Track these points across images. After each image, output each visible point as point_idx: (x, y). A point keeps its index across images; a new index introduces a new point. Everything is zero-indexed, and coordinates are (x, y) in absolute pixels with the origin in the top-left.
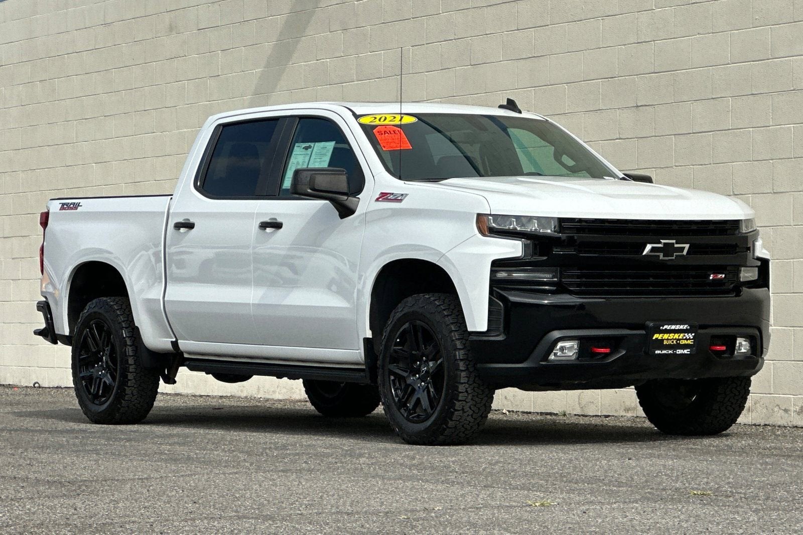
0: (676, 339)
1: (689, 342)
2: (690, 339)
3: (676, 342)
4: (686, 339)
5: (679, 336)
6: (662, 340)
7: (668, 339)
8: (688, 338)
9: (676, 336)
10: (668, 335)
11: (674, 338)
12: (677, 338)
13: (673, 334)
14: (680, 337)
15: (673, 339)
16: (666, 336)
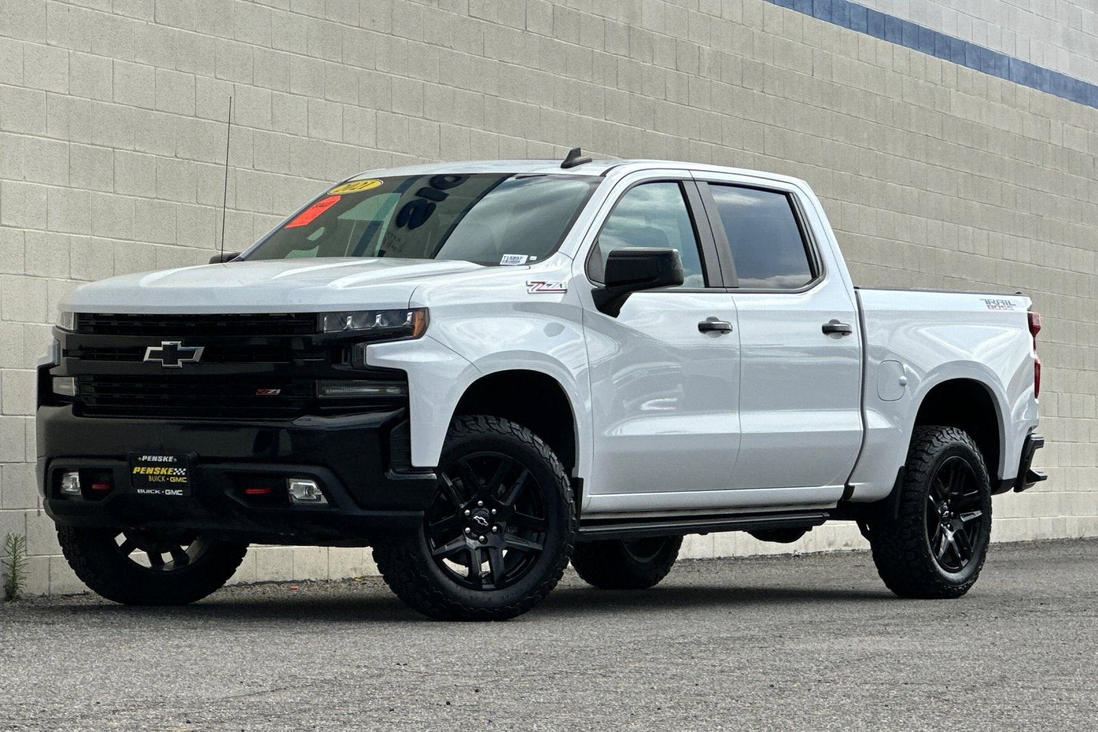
0: (163, 475)
1: (181, 480)
2: (181, 476)
3: (165, 479)
4: (176, 475)
5: (167, 471)
6: (146, 476)
7: (153, 475)
8: (179, 474)
9: (164, 471)
10: (153, 469)
11: (161, 473)
12: (165, 473)
13: (159, 469)
14: (169, 473)
15: (159, 475)
16: (150, 470)
